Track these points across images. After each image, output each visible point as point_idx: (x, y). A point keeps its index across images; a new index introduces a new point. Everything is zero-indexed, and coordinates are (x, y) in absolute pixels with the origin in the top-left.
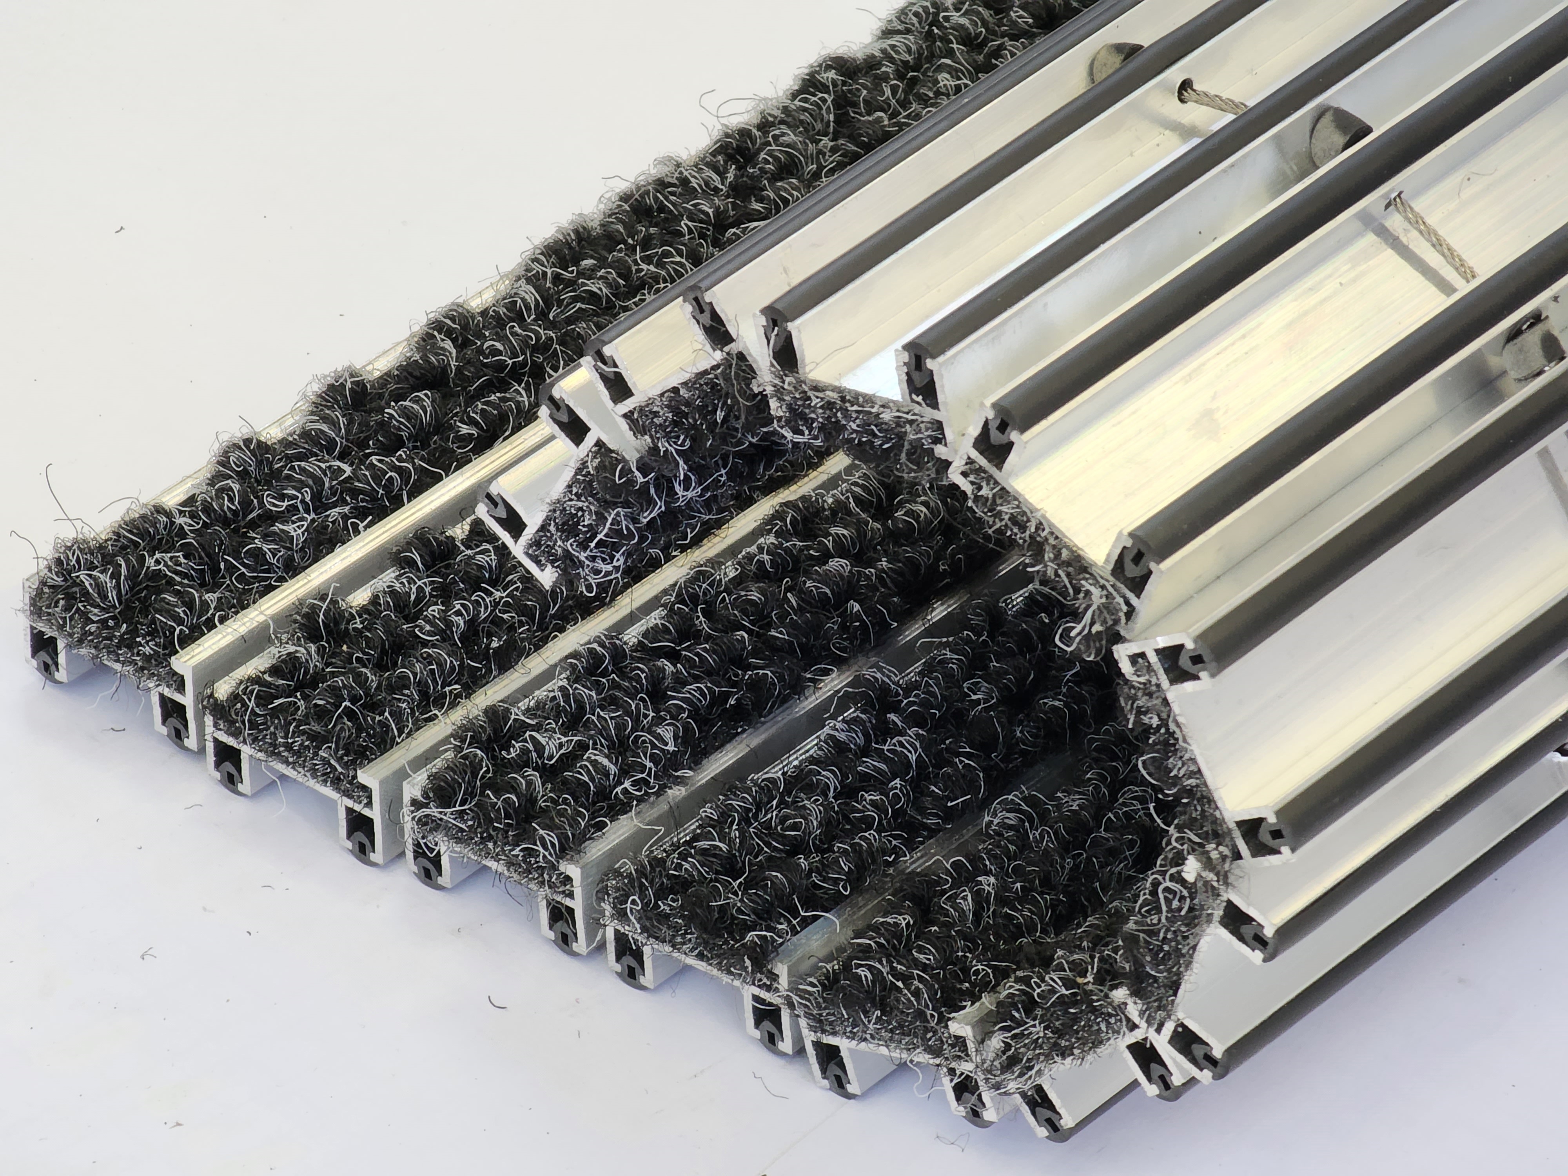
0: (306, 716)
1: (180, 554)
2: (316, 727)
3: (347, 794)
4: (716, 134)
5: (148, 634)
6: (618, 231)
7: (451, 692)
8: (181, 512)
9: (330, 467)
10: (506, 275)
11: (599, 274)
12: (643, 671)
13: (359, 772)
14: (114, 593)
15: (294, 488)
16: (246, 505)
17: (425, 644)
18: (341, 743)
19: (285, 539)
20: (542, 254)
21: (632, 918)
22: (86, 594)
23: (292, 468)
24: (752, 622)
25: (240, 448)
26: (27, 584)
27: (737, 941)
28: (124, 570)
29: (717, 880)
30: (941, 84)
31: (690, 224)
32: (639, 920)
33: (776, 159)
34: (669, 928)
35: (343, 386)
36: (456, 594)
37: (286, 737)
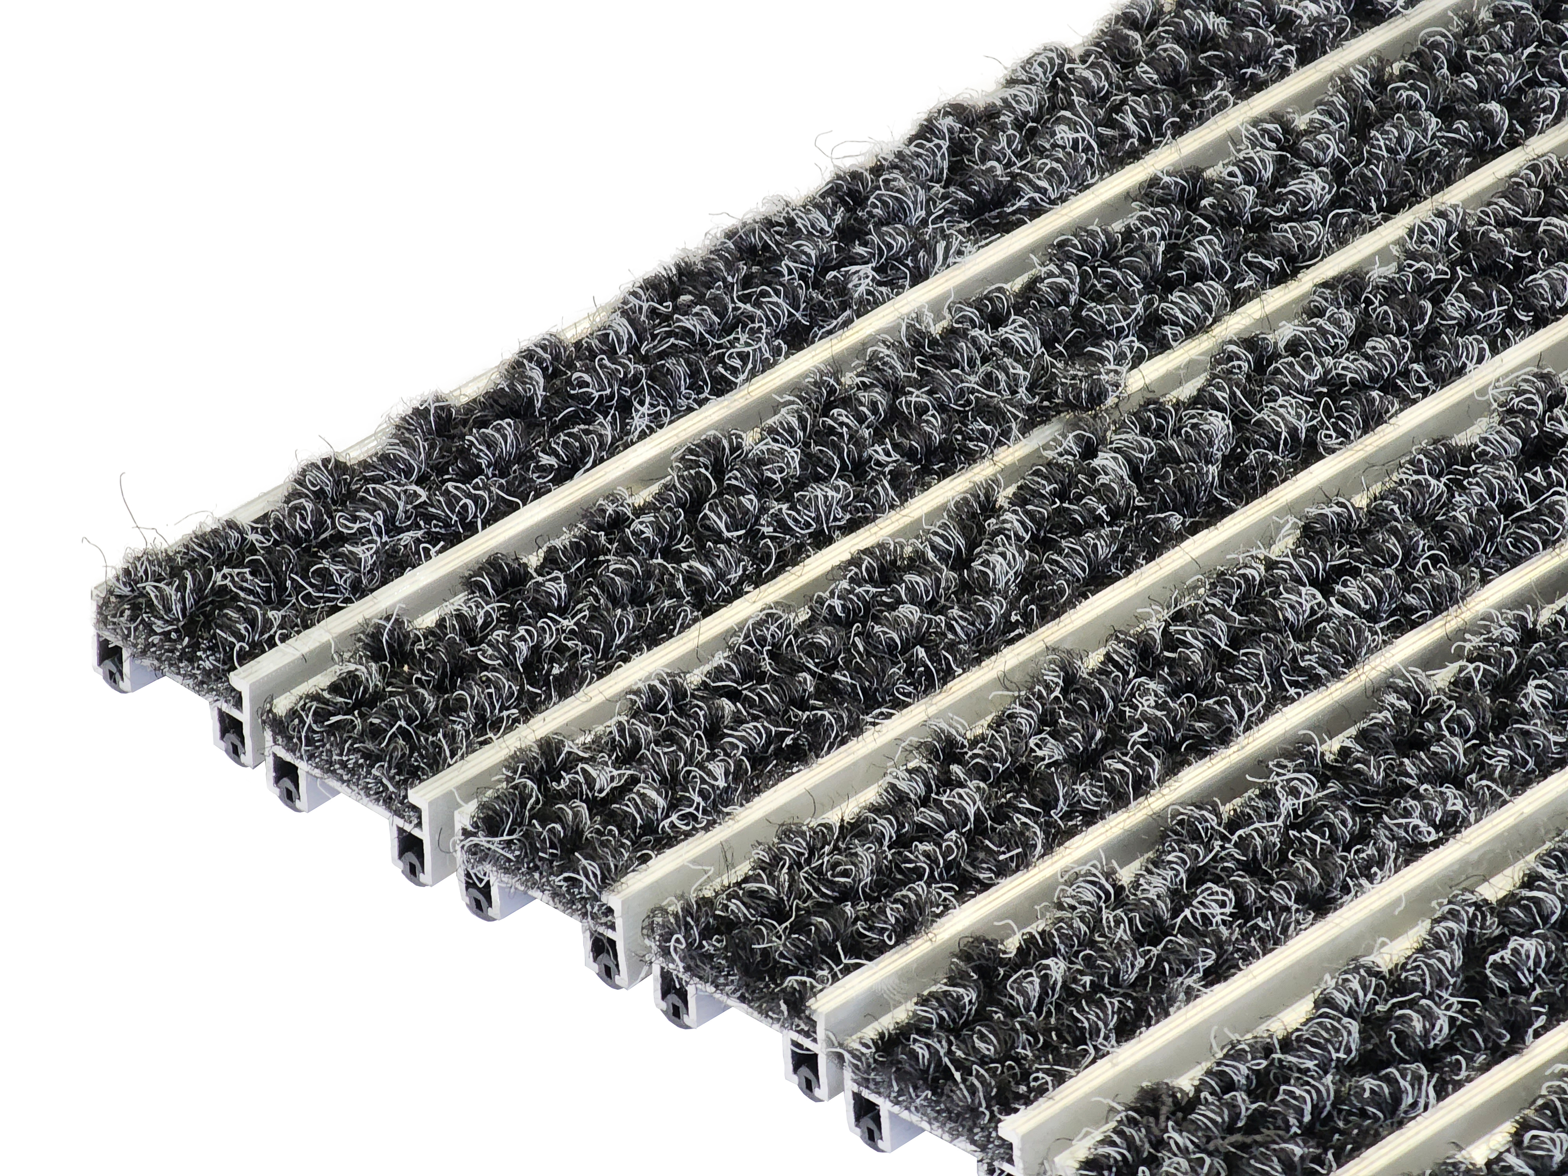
0: (362, 734)
1: (247, 570)
2: (370, 745)
3: (398, 813)
4: (828, 176)
5: (209, 648)
6: (718, 268)
7: (508, 717)
8: (253, 528)
9: (405, 491)
10: (603, 308)
11: (695, 310)
12: (701, 708)
13: (410, 792)
14: (179, 606)
15: (367, 510)
16: (319, 525)
17: (486, 667)
18: (394, 762)
19: (352, 561)
20: (641, 287)
21: (676, 958)
22: (150, 604)
23: (367, 491)
24: (817, 665)
25: (318, 467)
26: (95, 592)
27: (777, 985)
28: (190, 583)
29: (761, 923)
30: (1058, 136)
31: (791, 264)
32: (682, 960)
33: (885, 204)
34: (712, 968)
35: (427, 410)
36: (523, 620)
37: (341, 754)
